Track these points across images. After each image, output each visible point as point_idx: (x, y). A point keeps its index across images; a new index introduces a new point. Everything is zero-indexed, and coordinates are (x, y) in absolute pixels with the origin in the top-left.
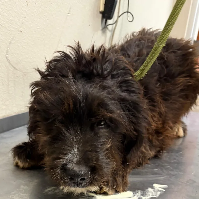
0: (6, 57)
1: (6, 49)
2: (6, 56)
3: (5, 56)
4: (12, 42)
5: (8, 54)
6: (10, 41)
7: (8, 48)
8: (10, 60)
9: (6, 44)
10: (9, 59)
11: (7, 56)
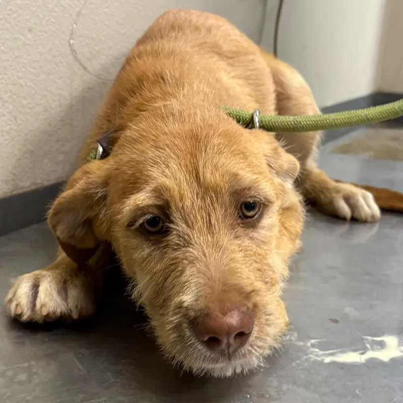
0: (70, 45)
1: (71, 28)
2: (69, 42)
3: (67, 43)
4: (83, 12)
5: (73, 39)
6: (78, 9)
7: (75, 26)
8: (77, 52)
9: (71, 15)
10: (75, 48)
11: (72, 42)
